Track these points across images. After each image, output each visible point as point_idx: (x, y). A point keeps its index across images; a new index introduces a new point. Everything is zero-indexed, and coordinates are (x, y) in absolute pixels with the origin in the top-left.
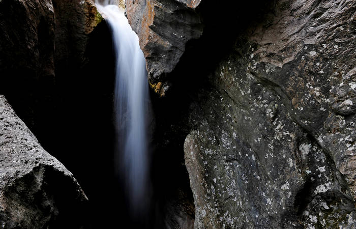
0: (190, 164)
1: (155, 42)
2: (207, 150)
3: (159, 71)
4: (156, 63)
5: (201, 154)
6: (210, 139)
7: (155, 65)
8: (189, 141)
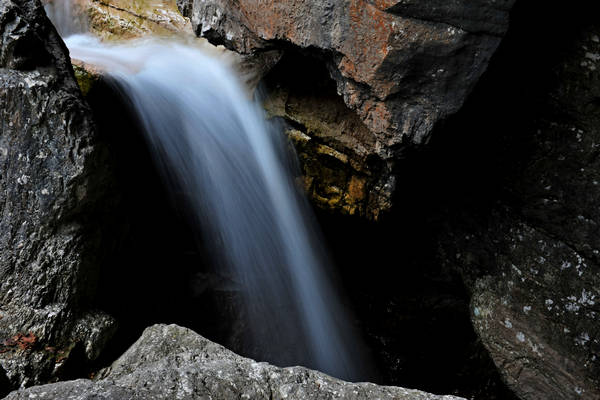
0: (529, 374)
1: (413, 44)
2: (574, 298)
3: (427, 121)
4: (411, 105)
5: (557, 320)
6: (567, 265)
7: (411, 110)
8: (488, 312)
